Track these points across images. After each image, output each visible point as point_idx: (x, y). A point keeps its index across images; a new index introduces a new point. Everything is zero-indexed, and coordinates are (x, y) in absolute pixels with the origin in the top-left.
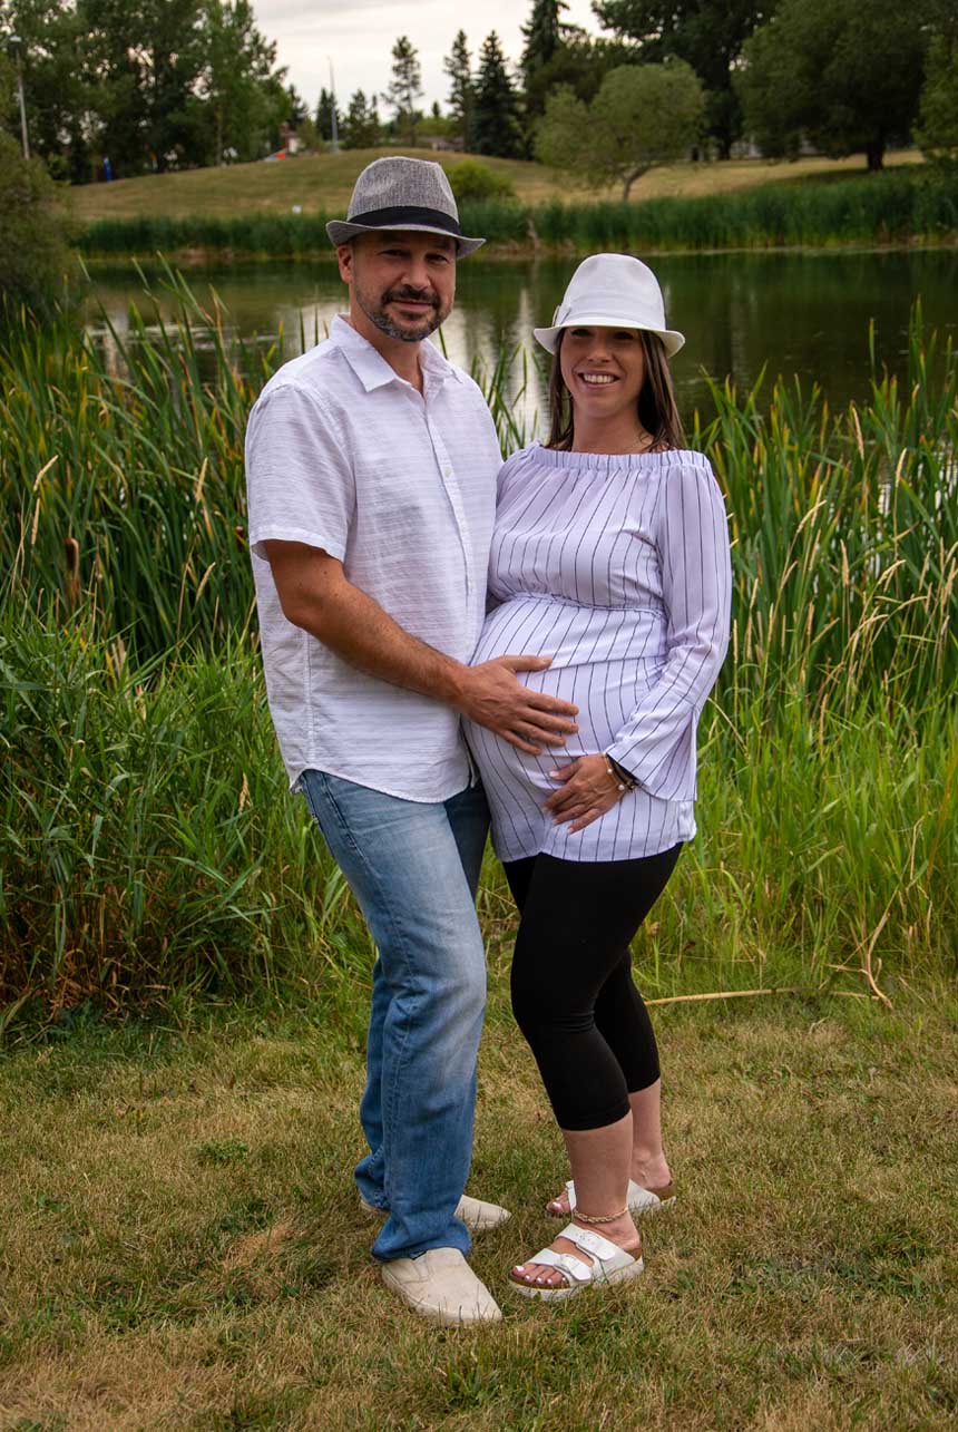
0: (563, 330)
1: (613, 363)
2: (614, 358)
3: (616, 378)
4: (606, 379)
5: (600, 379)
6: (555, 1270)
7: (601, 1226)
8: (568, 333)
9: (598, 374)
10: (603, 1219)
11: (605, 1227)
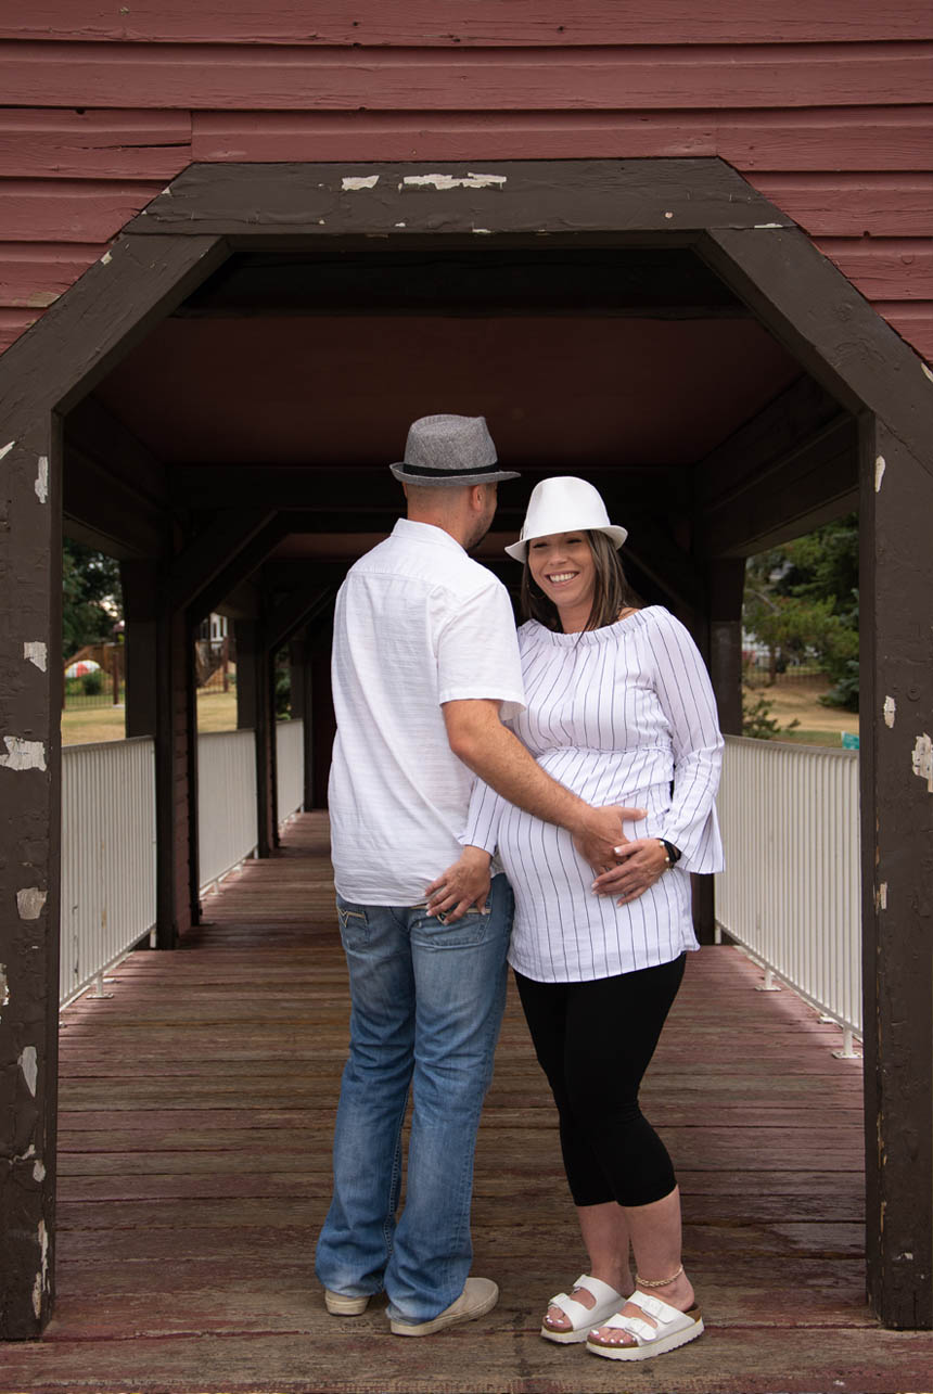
0: (528, 542)
1: (570, 563)
2: (569, 558)
3: (577, 573)
4: (567, 577)
5: (562, 577)
6: (625, 1332)
7: (660, 1290)
8: (532, 545)
9: (559, 574)
10: (662, 1282)
11: (664, 1290)
